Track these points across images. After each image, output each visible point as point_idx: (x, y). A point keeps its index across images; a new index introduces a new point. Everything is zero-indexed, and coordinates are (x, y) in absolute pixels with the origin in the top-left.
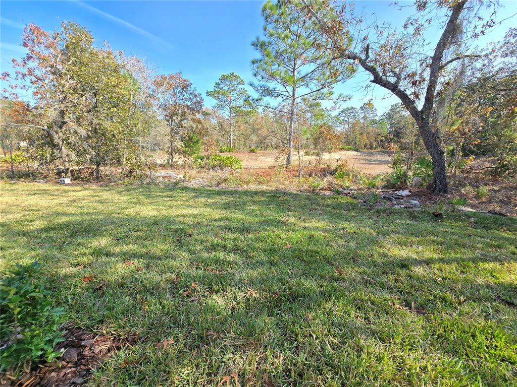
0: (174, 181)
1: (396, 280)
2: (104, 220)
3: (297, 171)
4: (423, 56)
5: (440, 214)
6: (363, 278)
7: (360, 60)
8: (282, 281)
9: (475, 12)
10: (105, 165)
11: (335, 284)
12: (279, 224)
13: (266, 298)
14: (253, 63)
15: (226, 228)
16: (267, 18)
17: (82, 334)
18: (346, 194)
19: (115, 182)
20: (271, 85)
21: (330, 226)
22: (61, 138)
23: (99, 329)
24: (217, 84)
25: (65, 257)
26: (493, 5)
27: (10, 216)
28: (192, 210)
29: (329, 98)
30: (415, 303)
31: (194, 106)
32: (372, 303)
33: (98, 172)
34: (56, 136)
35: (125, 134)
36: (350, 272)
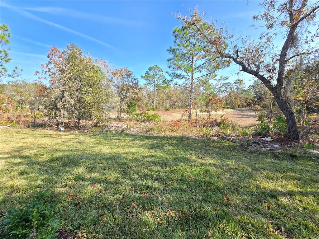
0: (121, 129)
1: (268, 207)
2: (81, 155)
3: (195, 123)
4: (273, 54)
5: (296, 156)
6: (244, 205)
7: (233, 59)
8: (189, 205)
9: (305, 28)
10: (83, 119)
11: (225, 209)
12: (185, 160)
13: (180, 217)
14: (168, 61)
15: (152, 163)
16: (176, 36)
17: (67, 236)
18: (228, 140)
19: (88, 130)
20: (179, 72)
21: (219, 163)
22: (61, 105)
23: (77, 233)
24: (147, 72)
25: (59, 180)
26: (317, 24)
27: (32, 151)
28: (132, 149)
29: (214, 79)
30: (284, 227)
31: (134, 85)
32: (253, 226)
33: (79, 123)
34: (59, 104)
35: (95, 102)
36: (236, 199)
